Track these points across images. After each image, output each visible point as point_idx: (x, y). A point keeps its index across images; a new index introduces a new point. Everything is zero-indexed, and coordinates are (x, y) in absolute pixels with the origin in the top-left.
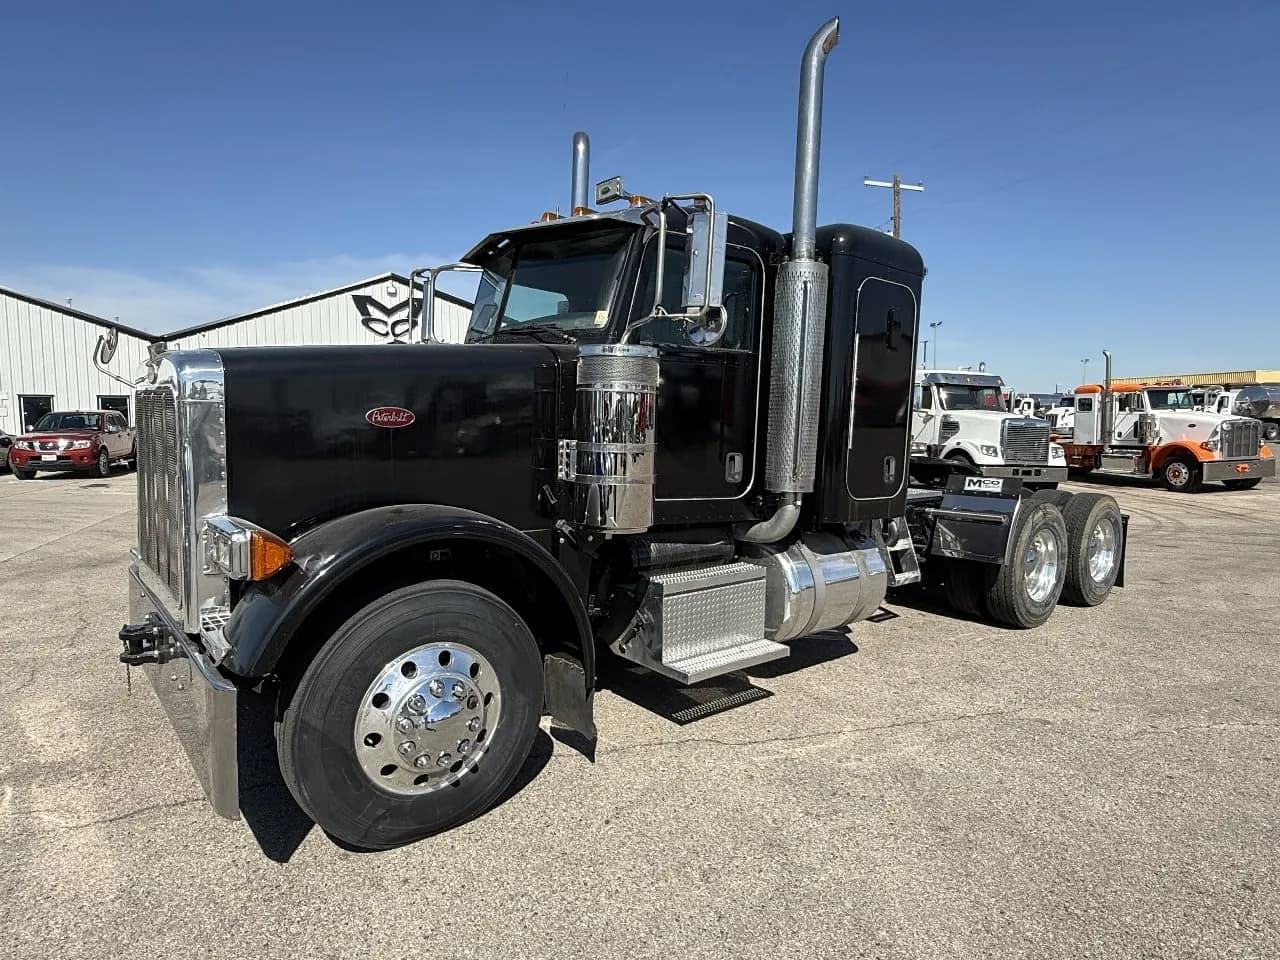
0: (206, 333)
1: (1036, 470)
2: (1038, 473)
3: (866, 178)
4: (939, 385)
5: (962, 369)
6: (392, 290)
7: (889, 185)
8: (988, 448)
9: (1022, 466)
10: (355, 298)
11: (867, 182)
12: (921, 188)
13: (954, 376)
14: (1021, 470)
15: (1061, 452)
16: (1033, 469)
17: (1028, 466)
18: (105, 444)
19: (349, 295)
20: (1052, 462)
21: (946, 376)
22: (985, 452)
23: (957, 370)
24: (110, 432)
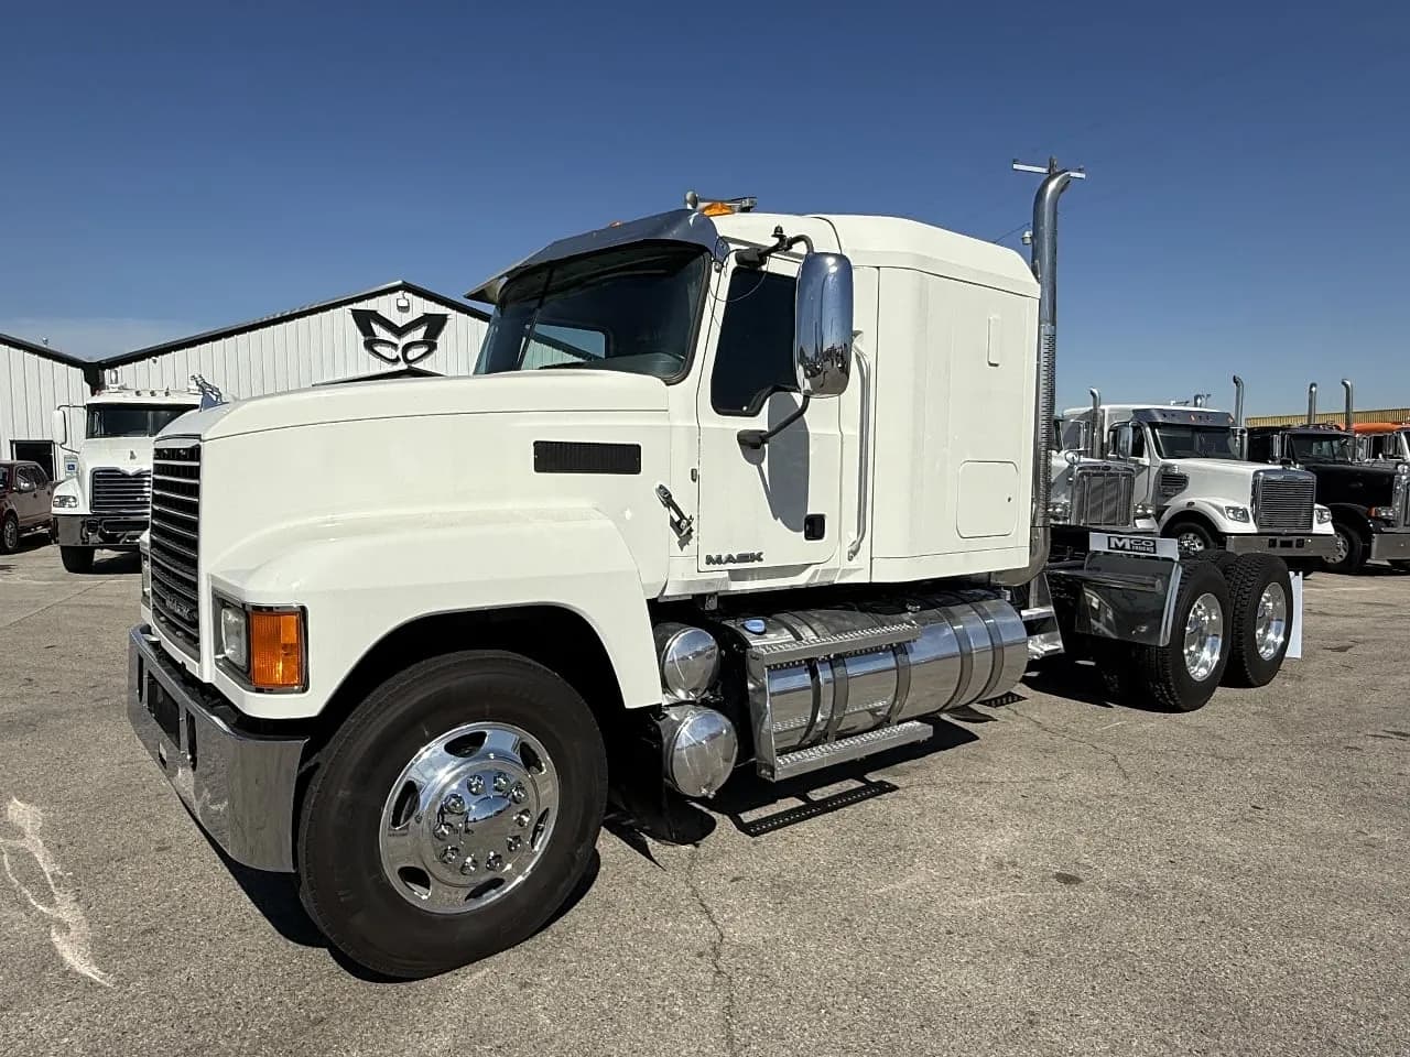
0: (159, 359)
1: (1298, 540)
2: (1301, 544)
3: (1015, 162)
4: (1154, 425)
5: (1177, 404)
6: (403, 303)
7: (1044, 170)
8: (1236, 510)
9: (1280, 534)
10: (355, 312)
11: (1015, 166)
12: (1083, 176)
13: (1173, 413)
14: (1279, 539)
15: (1327, 515)
16: (1295, 538)
17: (1287, 535)
18: (13, 507)
19: (347, 309)
20: (1317, 528)
21: (1163, 413)
22: (1231, 515)
23: (1169, 404)
24: (20, 491)
